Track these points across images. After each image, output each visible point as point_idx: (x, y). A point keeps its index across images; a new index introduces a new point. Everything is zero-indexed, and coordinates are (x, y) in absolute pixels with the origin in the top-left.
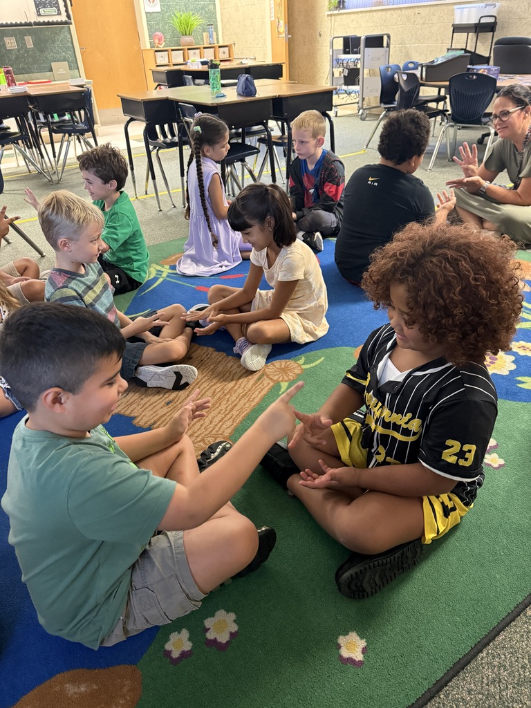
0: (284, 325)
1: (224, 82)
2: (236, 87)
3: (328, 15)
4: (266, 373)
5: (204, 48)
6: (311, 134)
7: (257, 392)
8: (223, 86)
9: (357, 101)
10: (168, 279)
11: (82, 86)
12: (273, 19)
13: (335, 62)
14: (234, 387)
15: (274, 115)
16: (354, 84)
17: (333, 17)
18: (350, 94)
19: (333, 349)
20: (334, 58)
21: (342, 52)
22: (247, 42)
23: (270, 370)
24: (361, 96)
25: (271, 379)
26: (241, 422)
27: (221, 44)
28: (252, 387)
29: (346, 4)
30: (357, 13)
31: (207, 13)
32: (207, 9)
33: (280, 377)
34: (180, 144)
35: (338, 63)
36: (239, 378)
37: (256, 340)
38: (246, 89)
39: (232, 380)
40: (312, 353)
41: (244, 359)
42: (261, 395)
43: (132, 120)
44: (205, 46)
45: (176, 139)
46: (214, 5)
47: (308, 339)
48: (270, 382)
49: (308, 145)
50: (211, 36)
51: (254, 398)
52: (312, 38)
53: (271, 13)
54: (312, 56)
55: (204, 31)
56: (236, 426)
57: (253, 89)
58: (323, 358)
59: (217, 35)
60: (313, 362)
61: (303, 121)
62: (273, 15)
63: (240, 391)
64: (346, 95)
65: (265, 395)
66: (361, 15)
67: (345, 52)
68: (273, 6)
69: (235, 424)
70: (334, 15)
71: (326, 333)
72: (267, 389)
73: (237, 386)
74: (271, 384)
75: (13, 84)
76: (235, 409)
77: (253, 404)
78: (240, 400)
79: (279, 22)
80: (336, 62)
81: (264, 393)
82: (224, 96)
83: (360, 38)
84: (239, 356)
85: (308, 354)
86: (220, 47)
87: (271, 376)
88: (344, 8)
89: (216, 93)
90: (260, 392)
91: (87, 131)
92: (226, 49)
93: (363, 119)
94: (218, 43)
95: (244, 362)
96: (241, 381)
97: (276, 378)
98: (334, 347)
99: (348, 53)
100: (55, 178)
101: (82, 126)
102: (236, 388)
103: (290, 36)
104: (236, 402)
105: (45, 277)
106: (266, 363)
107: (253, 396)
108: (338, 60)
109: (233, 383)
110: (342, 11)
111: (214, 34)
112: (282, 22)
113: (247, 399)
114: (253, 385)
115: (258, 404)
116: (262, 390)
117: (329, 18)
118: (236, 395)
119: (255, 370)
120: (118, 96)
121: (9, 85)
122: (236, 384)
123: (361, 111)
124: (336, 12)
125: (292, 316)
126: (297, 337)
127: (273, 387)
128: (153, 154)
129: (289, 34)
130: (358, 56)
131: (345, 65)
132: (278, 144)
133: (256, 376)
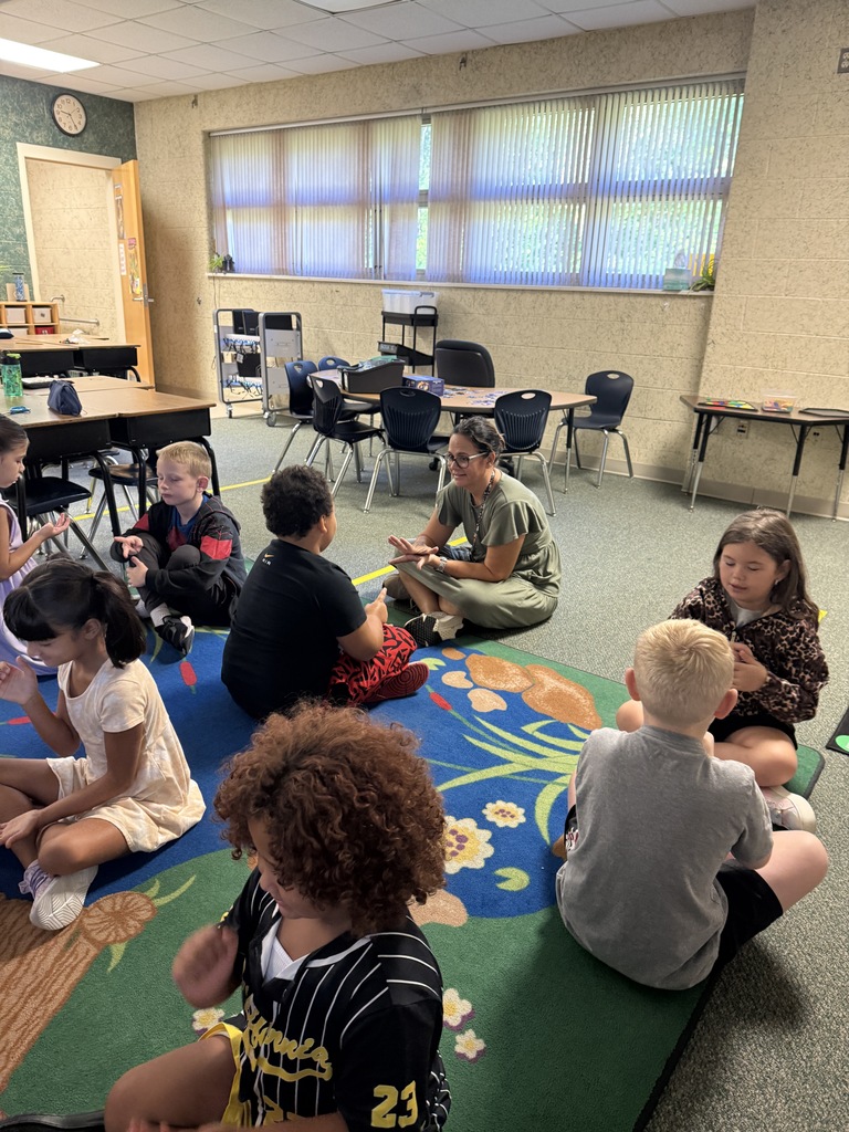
1: (29, 381)
2: (47, 391)
3: (210, 277)
4: (83, 928)
5: (7, 306)
6: (189, 469)
7: (63, 977)
8: (26, 387)
9: (260, 397)
12: (124, 273)
13: (222, 343)
14: (15, 972)
15: (112, 439)
16: (254, 375)
17: (217, 281)
18: (248, 388)
19: (212, 855)
20: (222, 338)
21: (232, 330)
22: (83, 298)
23: (91, 921)
24: (264, 393)
25: (93, 941)
26: (24, 1057)
27: (37, 302)
28: (53, 966)
29: (235, 266)
30: (252, 279)
31: (11, 255)
32: (12, 251)
33: (110, 934)
35: (227, 345)
36: (28, 949)
38: (62, 403)
39: (13, 957)
40: (174, 869)
41: (37, 911)
42: (67, 985)
44: (10, 303)
46: (26, 246)
48: (91, 947)
49: (182, 484)
50: (19, 290)
51: (56, 992)
52: (188, 304)
53: (121, 265)
54: (188, 328)
55: (8, 280)
56: (13, 1070)
57: (74, 404)
58: (193, 879)
59: (31, 288)
60: (174, 890)
62: (124, 268)
63: (28, 979)
64: (242, 389)
65: (80, 980)
66: (257, 283)
67: (237, 331)
68: (123, 255)
69: (10, 1066)
70: (219, 278)
71: (199, 819)
72: (82, 965)
73: (23, 968)
74: (93, 951)
76: (13, 1028)
77: (52, 1006)
78: (26, 1002)
79: (133, 279)
80: (223, 343)
81: (76, 975)
82: (24, 411)
83: (258, 314)
85: (167, 873)
86: (34, 306)
87: (93, 934)
88: (232, 270)
89: (15, 401)
90: (68, 977)
92: (46, 311)
93: (271, 425)
94: (32, 299)
95: (37, 917)
96: (30, 955)
97: (101, 937)
98: (213, 851)
99: (242, 333)
102: (19, 974)
103: (152, 301)
104: (16, 1010)
106: (86, 905)
107: (55, 987)
108: (227, 341)
109: (15, 962)
110: (228, 275)
111: (26, 286)
112: (138, 281)
113: (41, 997)
114: (57, 959)
115: (63, 1005)
116: (73, 969)
117: (212, 281)
118: (18, 991)
122: (21, 963)
123: (267, 414)
124: (222, 275)
125: (127, 806)
126: (140, 842)
127: (96, 958)
129: (149, 297)
130: (257, 339)
131: (238, 348)
132: (123, 482)
133: (62, 940)
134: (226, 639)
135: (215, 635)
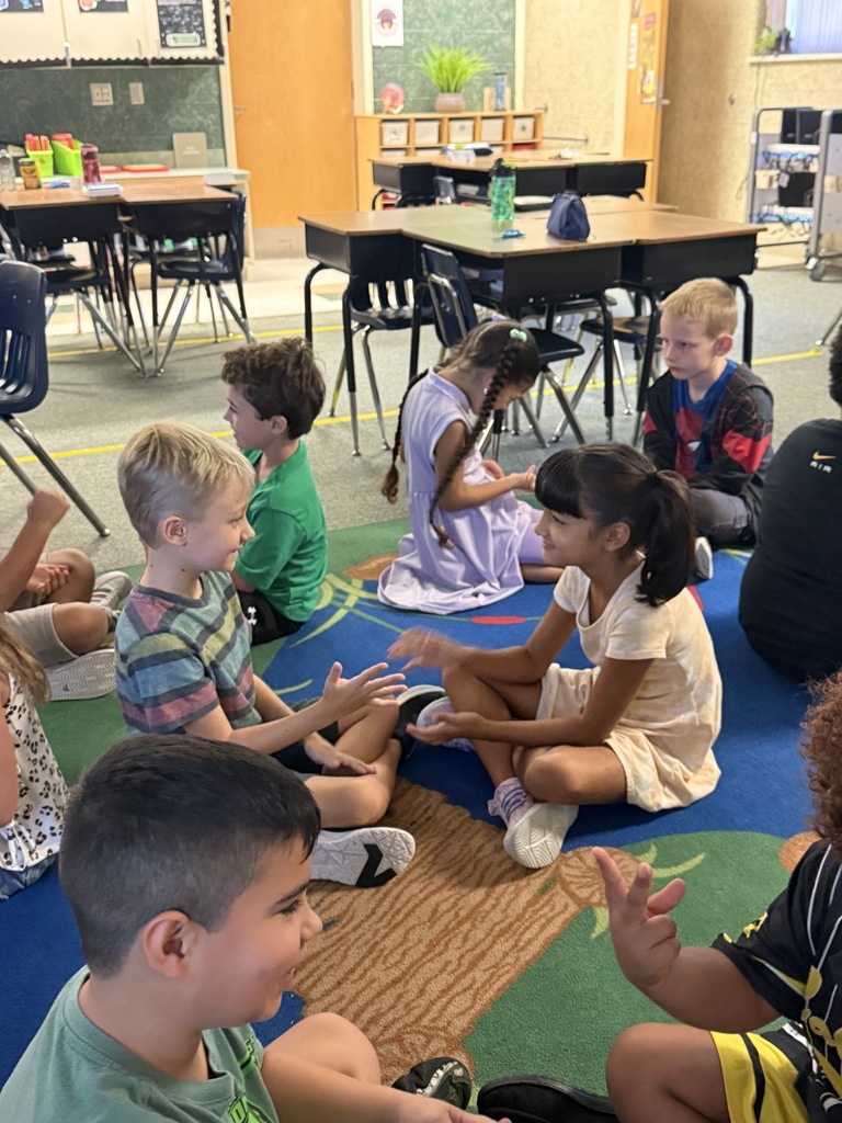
0: (612, 764)
1: (521, 201)
2: (547, 214)
3: (753, 64)
4: (560, 876)
5: (484, 118)
6: (703, 328)
7: (536, 928)
8: (519, 209)
9: (805, 238)
10: (358, 612)
11: (227, 188)
12: (632, 66)
13: (761, 159)
14: (482, 903)
15: (623, 277)
16: (799, 203)
17: (763, 69)
18: (789, 224)
19: (728, 834)
20: (761, 150)
21: (778, 138)
22: (572, 106)
23: (572, 872)
24: (814, 231)
25: (572, 895)
26: (493, 1002)
27: (519, 110)
28: (525, 909)
29: (792, 44)
30: (817, 62)
31: (495, 50)
32: (497, 44)
33: (592, 894)
34: (415, 323)
35: (767, 160)
36: (497, 882)
37: (546, 792)
38: (567, 224)
39: (479, 885)
40: (677, 839)
41: (513, 837)
42: (543, 937)
43: (321, 267)
44: (486, 113)
45: (408, 311)
46: (513, 36)
47: (667, 800)
48: (570, 902)
49: (696, 351)
50: (500, 96)
51: (529, 942)
52: (715, 107)
53: (629, 54)
54: (710, 142)
55: (486, 83)
56: (481, 1013)
57: (582, 226)
58: (701, 857)
59: (513, 93)
60: (676, 864)
61: (687, 300)
62: (633, 58)
63: (496, 916)
64: (780, 225)
65: (556, 937)
66: (824, 66)
67: (786, 138)
68: (634, 41)
69: (478, 1007)
70: (766, 64)
71: (710, 788)
72: (559, 921)
73: (491, 901)
74: (573, 908)
75: (95, 178)
76: (484, 964)
77: (526, 956)
78: (494, 942)
79: (645, 73)
80: (763, 158)
81: (552, 930)
82: (519, 236)
83: (819, 113)
84: (500, 825)
85: (666, 839)
86: (516, 117)
87: (573, 888)
88: (788, 51)
89: (503, 225)
90: (543, 927)
91: (227, 278)
92: (529, 123)
93: (816, 278)
94: (513, 107)
95: (513, 844)
96: (500, 889)
97: (583, 894)
98: (728, 829)
99: (792, 141)
100: (149, 364)
101: (219, 266)
102: (487, 907)
103: (666, 102)
104: (483, 946)
105: (107, 586)
106: (563, 850)
107: (527, 936)
108: (767, 155)
109: (480, 894)
110: (783, 58)
111: (507, 92)
112: (652, 74)
113: (512, 942)
114: (529, 904)
115: (537, 958)
116: (549, 921)
117: (755, 69)
118: (486, 925)
119: (534, 865)
120: (300, 219)
121: (87, 179)
122: (488, 895)
123: (813, 262)
124: (771, 58)
125: (635, 741)
126: (641, 794)
127: (576, 916)
128: (358, 339)
129: (665, 97)
130: (813, 149)
131: (783, 165)
132: (623, 337)
133: (536, 882)
134: (745, 563)
135: (729, 556)
